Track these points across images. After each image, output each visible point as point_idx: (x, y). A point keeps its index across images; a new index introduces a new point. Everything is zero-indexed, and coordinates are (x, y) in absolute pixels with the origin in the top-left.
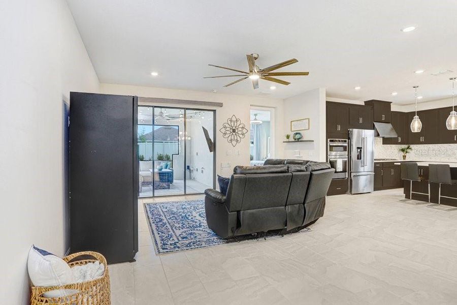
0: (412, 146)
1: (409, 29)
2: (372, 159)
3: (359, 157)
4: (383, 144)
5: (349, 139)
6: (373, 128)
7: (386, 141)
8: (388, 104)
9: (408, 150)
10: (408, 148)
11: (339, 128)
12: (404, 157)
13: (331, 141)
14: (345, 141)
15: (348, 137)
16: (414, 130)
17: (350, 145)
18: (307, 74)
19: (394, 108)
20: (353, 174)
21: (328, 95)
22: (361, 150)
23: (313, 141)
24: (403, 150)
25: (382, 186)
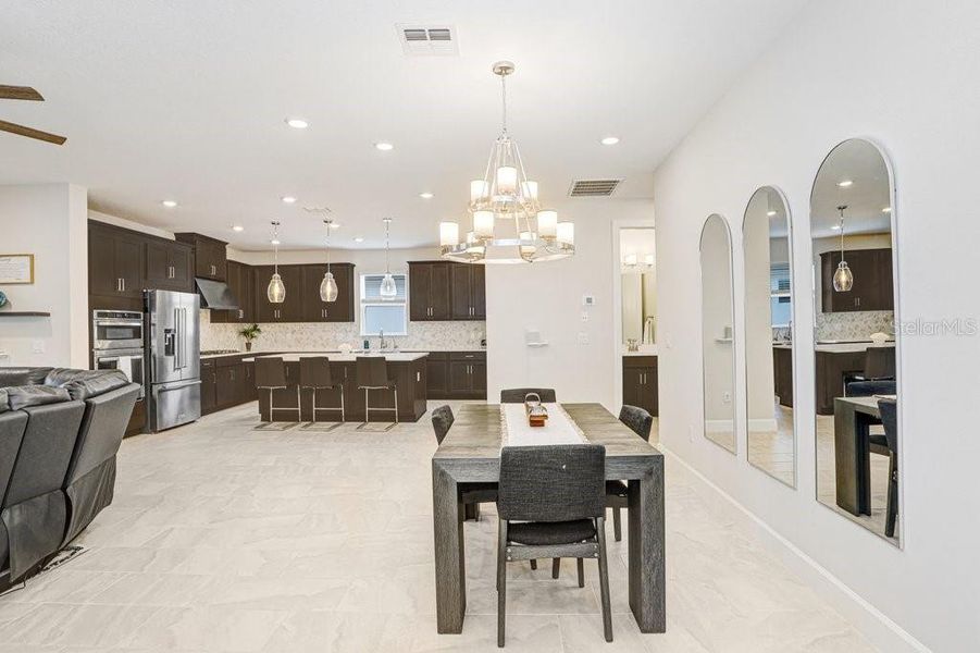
0: (261, 326)
1: (298, 124)
2: (197, 352)
3: (169, 350)
4: (212, 322)
5: (146, 311)
6: (196, 290)
7: (218, 316)
8: (221, 246)
9: (255, 334)
10: (255, 329)
11: (121, 287)
12: (248, 346)
13: (100, 315)
14: (137, 316)
15: (146, 306)
16: (273, 298)
17: (148, 324)
18: (60, 140)
19: (231, 255)
20: (156, 389)
21: (92, 205)
22: (173, 336)
23: (48, 315)
24: (245, 333)
25: (216, 403)
